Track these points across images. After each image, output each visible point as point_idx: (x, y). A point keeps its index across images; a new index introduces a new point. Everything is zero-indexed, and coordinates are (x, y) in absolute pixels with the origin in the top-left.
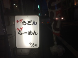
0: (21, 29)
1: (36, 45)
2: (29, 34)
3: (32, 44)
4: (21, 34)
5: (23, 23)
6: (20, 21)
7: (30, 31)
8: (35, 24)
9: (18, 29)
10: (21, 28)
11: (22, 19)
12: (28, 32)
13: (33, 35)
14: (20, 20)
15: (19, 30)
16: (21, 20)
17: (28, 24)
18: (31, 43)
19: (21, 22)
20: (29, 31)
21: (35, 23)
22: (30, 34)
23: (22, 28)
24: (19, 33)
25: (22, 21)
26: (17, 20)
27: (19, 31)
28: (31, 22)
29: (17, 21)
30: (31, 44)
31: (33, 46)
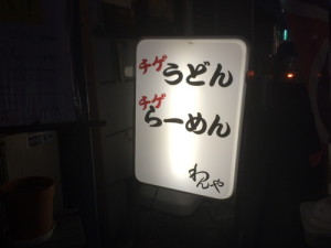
0: (159, 99)
1: (218, 184)
2: (190, 126)
3: (199, 177)
4: (155, 122)
5: (166, 74)
6: (158, 65)
7: (195, 115)
8: (221, 84)
9: (144, 98)
10: (159, 96)
11: (165, 57)
12: (186, 119)
13: (210, 133)
14: (157, 61)
15: (148, 105)
16: (161, 62)
17: (192, 80)
18: (195, 170)
19: (158, 69)
20: (190, 115)
21: (223, 75)
22: (194, 126)
23: (164, 96)
24: (148, 119)
25: (165, 66)
26: (145, 61)
27: (148, 109)
28: (204, 70)
29: (145, 66)
30: (193, 176)
31: (205, 184)
